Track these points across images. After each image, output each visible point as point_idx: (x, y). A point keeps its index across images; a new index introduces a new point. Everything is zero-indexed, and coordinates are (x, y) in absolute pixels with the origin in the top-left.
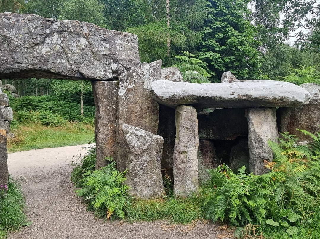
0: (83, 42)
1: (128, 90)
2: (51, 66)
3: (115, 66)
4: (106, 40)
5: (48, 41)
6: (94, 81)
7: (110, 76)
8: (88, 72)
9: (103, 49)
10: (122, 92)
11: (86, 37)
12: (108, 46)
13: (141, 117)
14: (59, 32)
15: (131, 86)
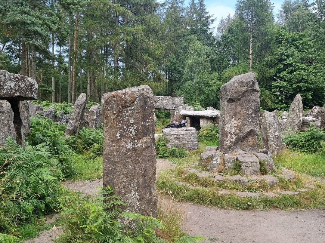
0: (167, 101)
1: (177, 113)
2: (159, 107)
3: (175, 106)
4: (173, 100)
5: (159, 101)
6: (170, 110)
7: (174, 109)
8: (167, 108)
9: (172, 102)
10: (175, 113)
11: (167, 100)
12: (173, 101)
13: (180, 119)
14: (161, 99)
15: (177, 112)
